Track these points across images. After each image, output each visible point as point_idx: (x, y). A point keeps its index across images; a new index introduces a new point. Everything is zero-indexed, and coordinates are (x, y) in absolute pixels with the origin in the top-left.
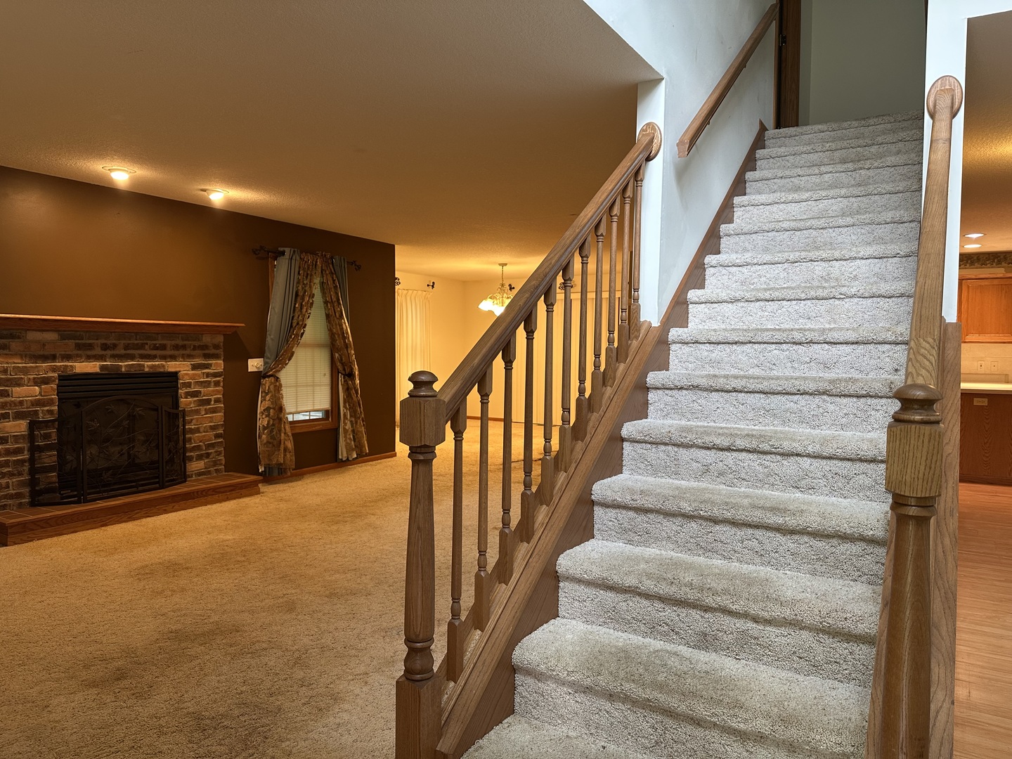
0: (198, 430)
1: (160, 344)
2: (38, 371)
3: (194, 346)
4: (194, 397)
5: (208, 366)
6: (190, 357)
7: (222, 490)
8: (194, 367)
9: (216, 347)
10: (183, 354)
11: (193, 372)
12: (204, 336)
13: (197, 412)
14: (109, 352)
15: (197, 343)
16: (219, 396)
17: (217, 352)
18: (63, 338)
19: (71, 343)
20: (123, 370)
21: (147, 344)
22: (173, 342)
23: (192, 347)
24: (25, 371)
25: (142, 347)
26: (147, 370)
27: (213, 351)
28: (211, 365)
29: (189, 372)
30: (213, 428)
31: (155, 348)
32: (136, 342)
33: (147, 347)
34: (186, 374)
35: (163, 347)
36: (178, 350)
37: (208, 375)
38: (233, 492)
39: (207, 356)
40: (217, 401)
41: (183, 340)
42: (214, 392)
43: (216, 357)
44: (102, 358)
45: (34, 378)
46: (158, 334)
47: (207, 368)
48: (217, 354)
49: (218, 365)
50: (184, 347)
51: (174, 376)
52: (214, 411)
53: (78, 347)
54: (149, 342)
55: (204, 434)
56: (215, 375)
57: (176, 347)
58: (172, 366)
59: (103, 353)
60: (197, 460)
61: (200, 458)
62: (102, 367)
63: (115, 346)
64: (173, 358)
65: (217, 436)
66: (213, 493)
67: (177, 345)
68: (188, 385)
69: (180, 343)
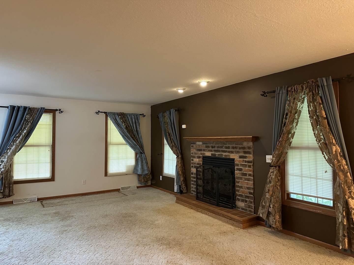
1: (228, 146)
2: (198, 154)
3: (240, 147)
4: (240, 171)
6: (238, 152)
11: (240, 159)
12: (244, 142)
14: (213, 149)
18: (203, 144)
20: (217, 156)
22: (232, 146)
25: (222, 147)
26: (224, 157)
30: (248, 188)
31: (226, 148)
34: (237, 160)
36: (234, 149)
37: (246, 162)
39: (245, 152)
40: (250, 175)
41: (236, 145)
42: (248, 170)
44: (211, 151)
47: (245, 158)
48: (250, 152)
49: (250, 157)
52: (248, 180)
55: (244, 190)
56: (249, 162)
58: (232, 156)
60: (241, 201)
62: (212, 154)
64: (232, 152)
65: (250, 193)
68: (238, 165)
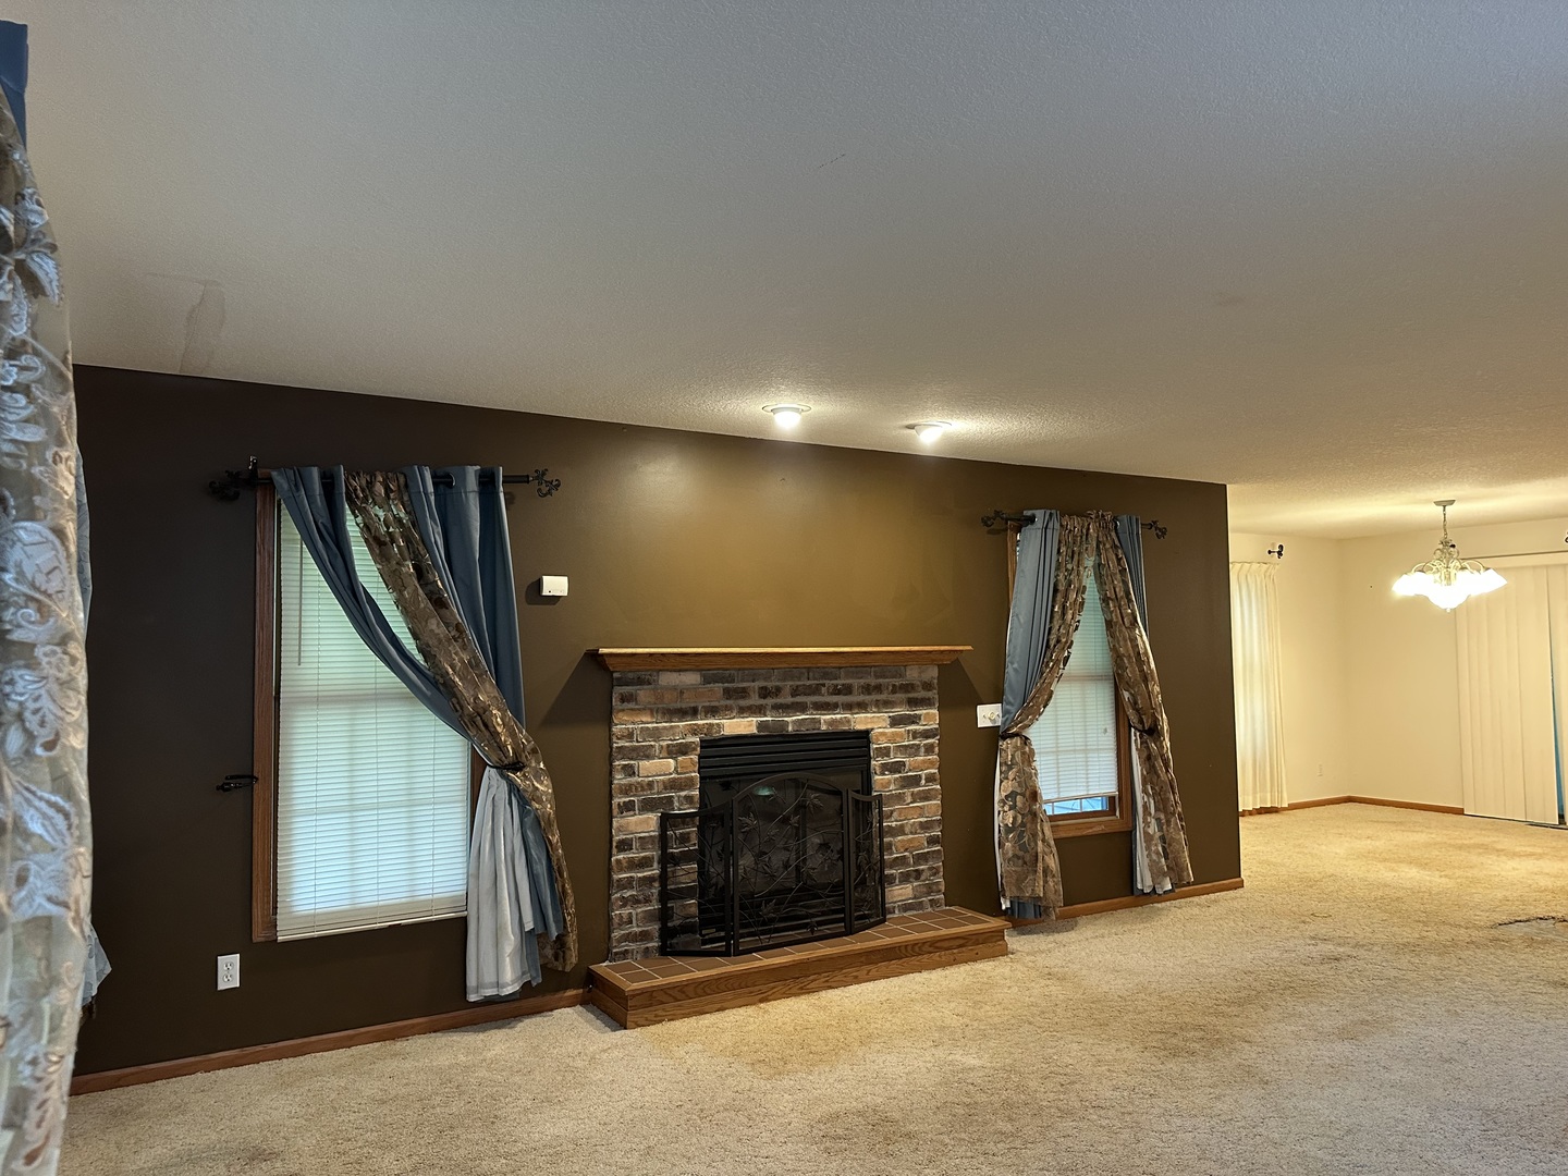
0: (900, 830)
1: (843, 685)
2: (674, 735)
3: (894, 686)
4: (895, 773)
5: (914, 720)
6: (887, 704)
7: (946, 944)
8: (895, 722)
9: (927, 686)
10: (877, 700)
11: (893, 730)
12: (908, 668)
13: (900, 798)
14: (770, 701)
15: (898, 682)
16: (933, 771)
17: (929, 694)
18: (707, 680)
19: (718, 687)
20: (790, 729)
21: (824, 685)
22: (862, 681)
23: (891, 688)
24: (656, 734)
25: (816, 690)
26: (824, 728)
27: (922, 694)
28: (919, 717)
29: (886, 730)
30: (925, 826)
31: (837, 692)
32: (808, 683)
33: (824, 690)
34: (883, 734)
35: (848, 690)
36: (869, 694)
37: (915, 735)
38: (964, 949)
39: (913, 703)
40: (930, 779)
41: (877, 677)
42: (925, 764)
43: (925, 703)
44: (759, 710)
45: (668, 746)
46: (840, 668)
47: (913, 723)
48: (929, 699)
49: (930, 717)
50: (878, 689)
51: (865, 735)
52: (926, 796)
53: (728, 693)
54: (827, 682)
55: (911, 836)
56: (927, 734)
57: (867, 689)
58: (860, 721)
59: (762, 702)
60: (901, 882)
61: (905, 878)
62: (761, 726)
63: (778, 690)
64: (862, 707)
65: (932, 841)
66: (931, 949)
67: (868, 685)
68: (885, 752)
69: (873, 681)
